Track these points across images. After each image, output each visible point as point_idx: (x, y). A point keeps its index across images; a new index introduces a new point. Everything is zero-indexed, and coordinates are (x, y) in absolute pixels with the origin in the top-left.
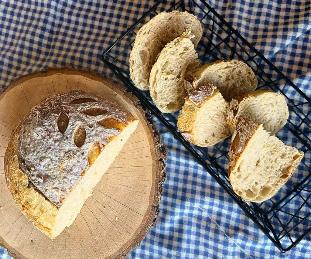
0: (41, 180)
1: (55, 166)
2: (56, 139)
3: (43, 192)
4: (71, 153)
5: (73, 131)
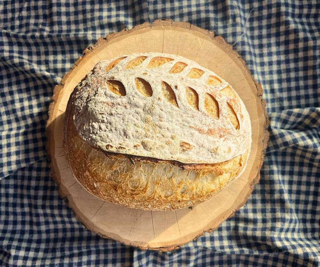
0: (141, 148)
4: (149, 105)
5: (133, 87)
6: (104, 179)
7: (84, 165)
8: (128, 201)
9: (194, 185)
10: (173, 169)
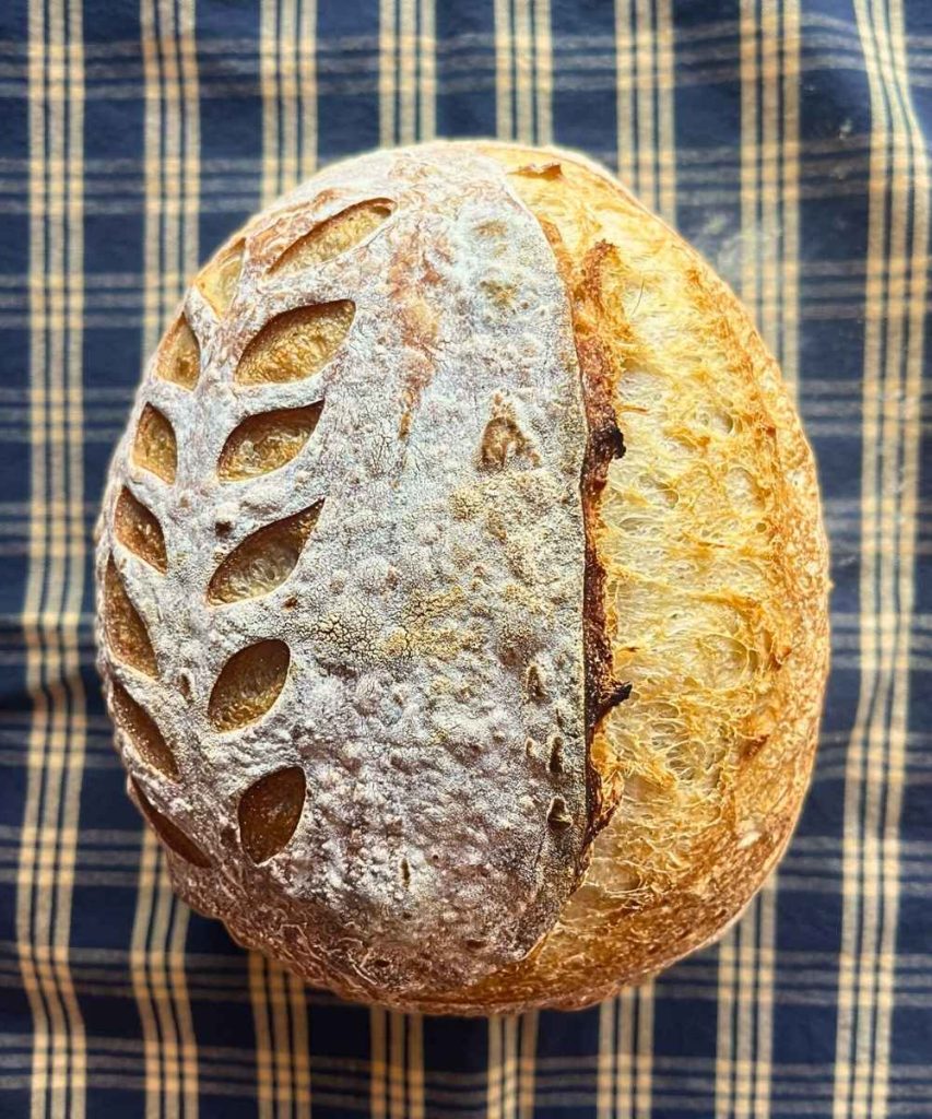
0: (544, 664)
1: (440, 665)
2: (344, 776)
3: (580, 606)
4: (328, 651)
5: (254, 736)
6: (718, 809)
7: (666, 909)
8: (802, 672)
9: (684, 372)
10: (622, 488)
